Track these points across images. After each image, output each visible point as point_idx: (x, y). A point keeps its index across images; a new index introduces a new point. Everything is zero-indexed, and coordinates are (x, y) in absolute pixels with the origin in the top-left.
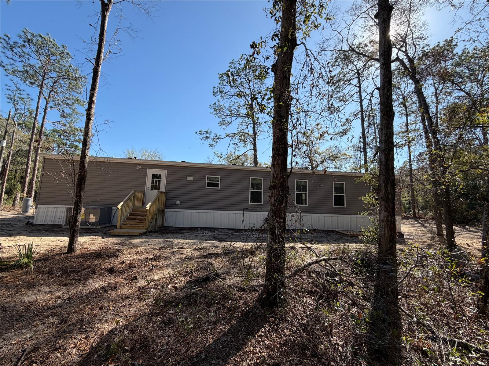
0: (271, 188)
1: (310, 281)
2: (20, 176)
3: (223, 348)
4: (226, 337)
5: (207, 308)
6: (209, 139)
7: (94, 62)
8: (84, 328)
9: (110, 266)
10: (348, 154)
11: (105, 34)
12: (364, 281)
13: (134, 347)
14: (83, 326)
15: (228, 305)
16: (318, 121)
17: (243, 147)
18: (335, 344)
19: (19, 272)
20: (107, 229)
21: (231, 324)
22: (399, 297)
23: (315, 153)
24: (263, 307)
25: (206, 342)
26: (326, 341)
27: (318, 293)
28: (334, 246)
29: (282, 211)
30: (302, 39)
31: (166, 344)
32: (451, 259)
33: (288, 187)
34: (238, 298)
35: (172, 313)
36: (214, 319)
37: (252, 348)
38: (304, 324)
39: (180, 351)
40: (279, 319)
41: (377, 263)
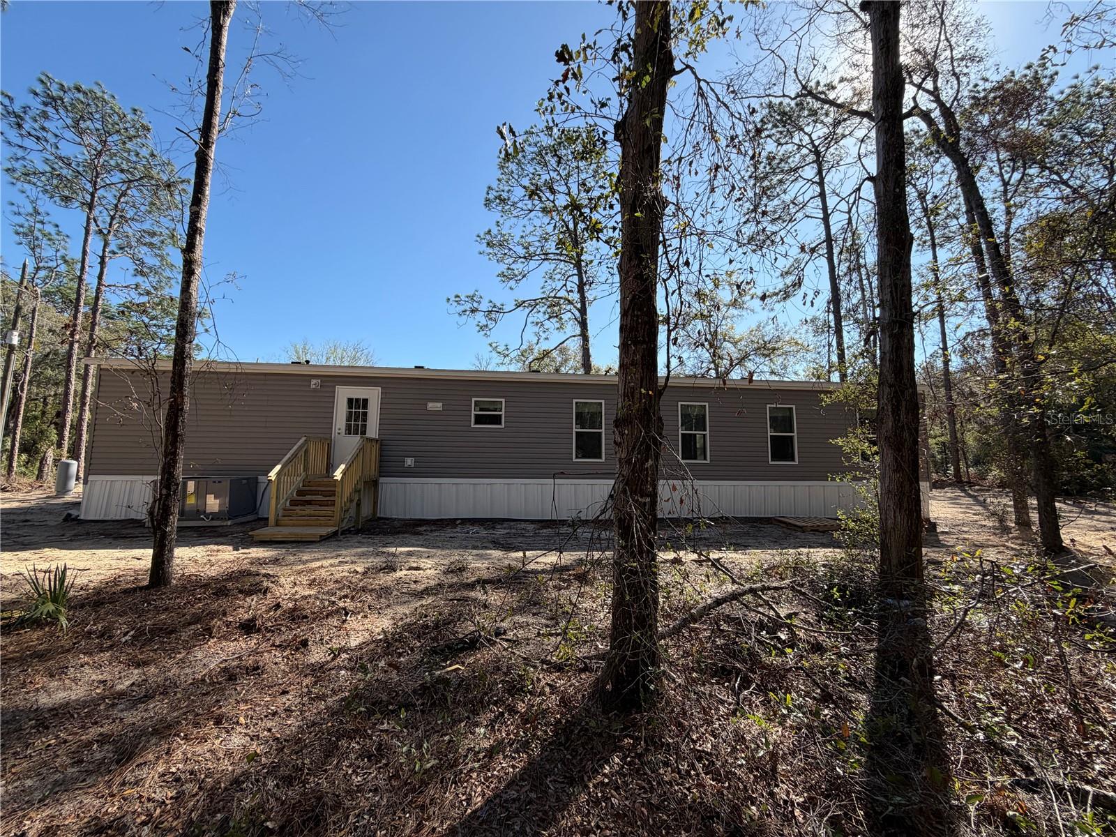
0: (619, 423)
1: (719, 642)
2: (54, 412)
3: (508, 818)
4: (517, 791)
5: (471, 716)
6: (477, 313)
7: (197, 136)
8: (173, 773)
9: (246, 616)
10: (800, 342)
11: (221, 70)
12: (849, 639)
13: (289, 821)
14: (170, 768)
15: (521, 707)
16: (731, 255)
17: (556, 331)
18: (786, 802)
19: (35, 636)
20: (248, 527)
21: (529, 755)
22: (937, 678)
23: (725, 340)
24: (605, 712)
25: (468, 805)
26: (763, 796)
27: (738, 672)
28: (773, 555)
29: (647, 475)
30: (687, 55)
31: (370, 810)
32: (1062, 585)
33: (660, 419)
34: (547, 690)
35: (387, 731)
36: (486, 744)
37: (579, 819)
38: (707, 753)
39: (402, 831)
40: (645, 741)
41: (879, 595)
